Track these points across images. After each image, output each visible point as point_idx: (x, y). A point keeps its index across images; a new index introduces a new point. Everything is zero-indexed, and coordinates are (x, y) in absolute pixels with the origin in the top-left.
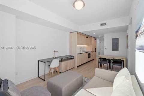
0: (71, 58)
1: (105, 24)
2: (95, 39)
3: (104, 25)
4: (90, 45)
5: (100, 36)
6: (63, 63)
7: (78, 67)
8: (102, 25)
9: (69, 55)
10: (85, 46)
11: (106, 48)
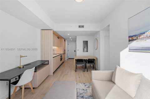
0: (46, 63)
1: (83, 27)
2: (65, 41)
3: (81, 27)
4: (61, 46)
5: (70, 38)
6: (38, 72)
7: (53, 73)
8: (79, 26)
9: (40, 60)
10: (55, 47)
11: (78, 50)
